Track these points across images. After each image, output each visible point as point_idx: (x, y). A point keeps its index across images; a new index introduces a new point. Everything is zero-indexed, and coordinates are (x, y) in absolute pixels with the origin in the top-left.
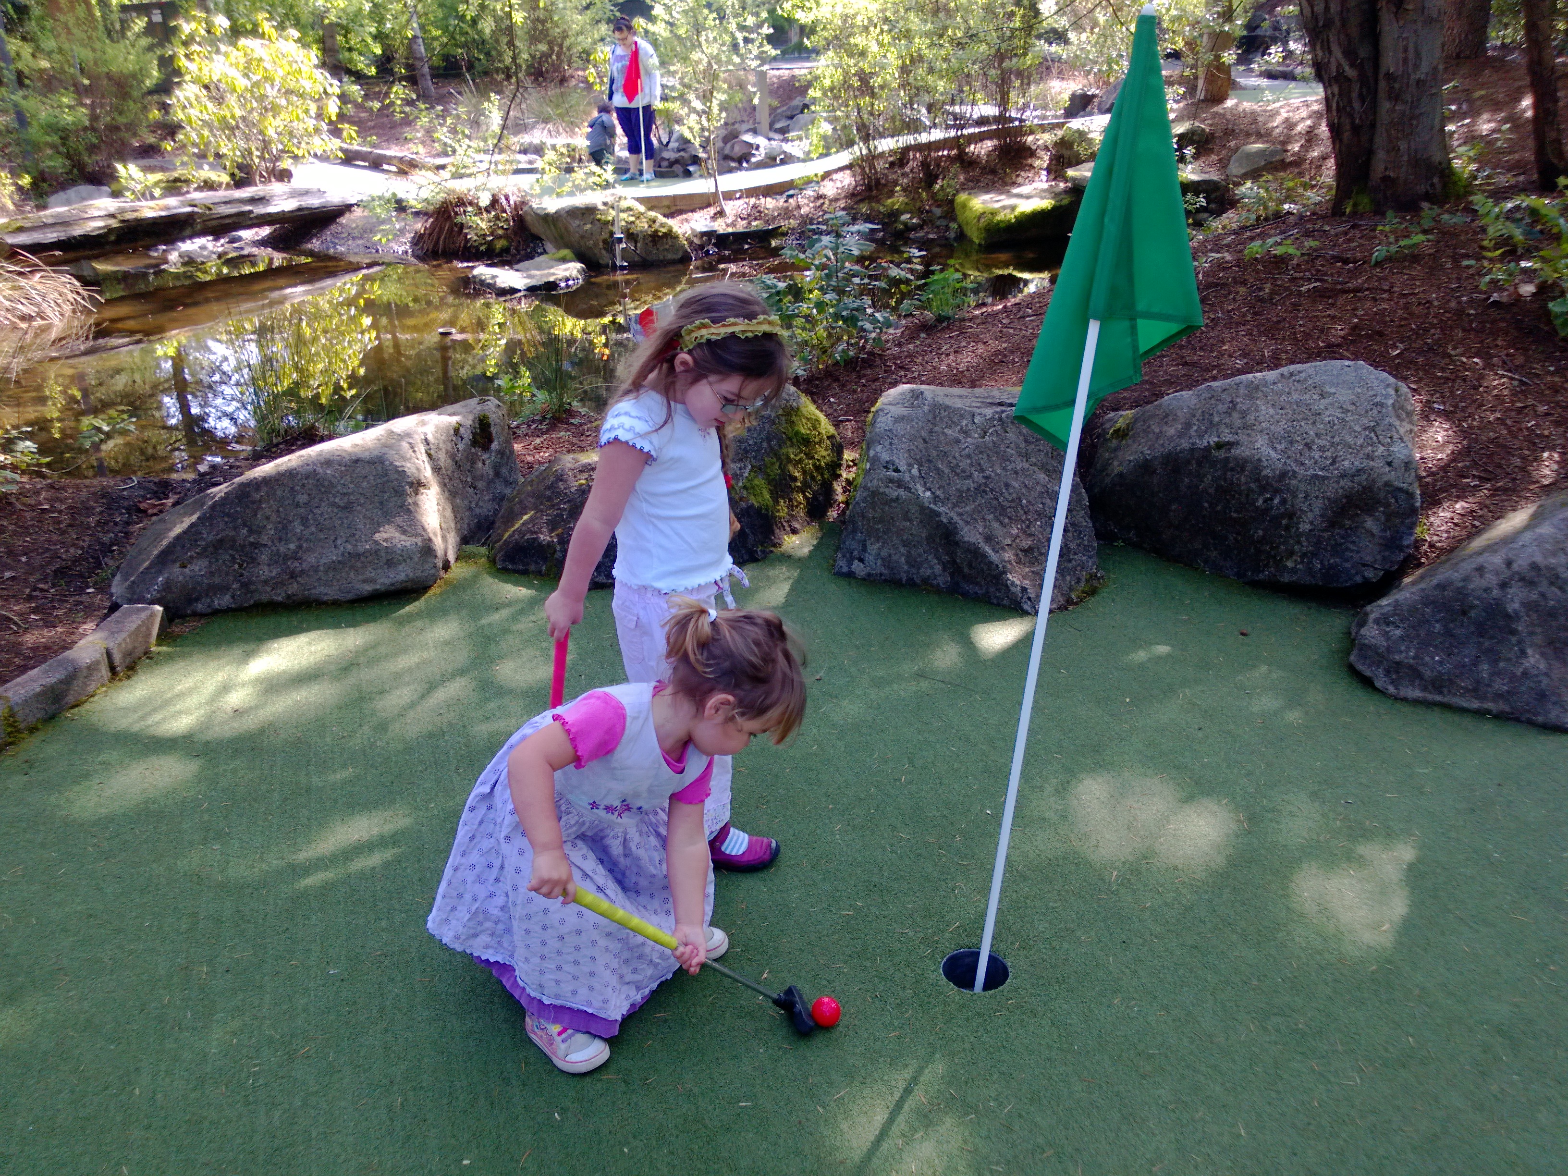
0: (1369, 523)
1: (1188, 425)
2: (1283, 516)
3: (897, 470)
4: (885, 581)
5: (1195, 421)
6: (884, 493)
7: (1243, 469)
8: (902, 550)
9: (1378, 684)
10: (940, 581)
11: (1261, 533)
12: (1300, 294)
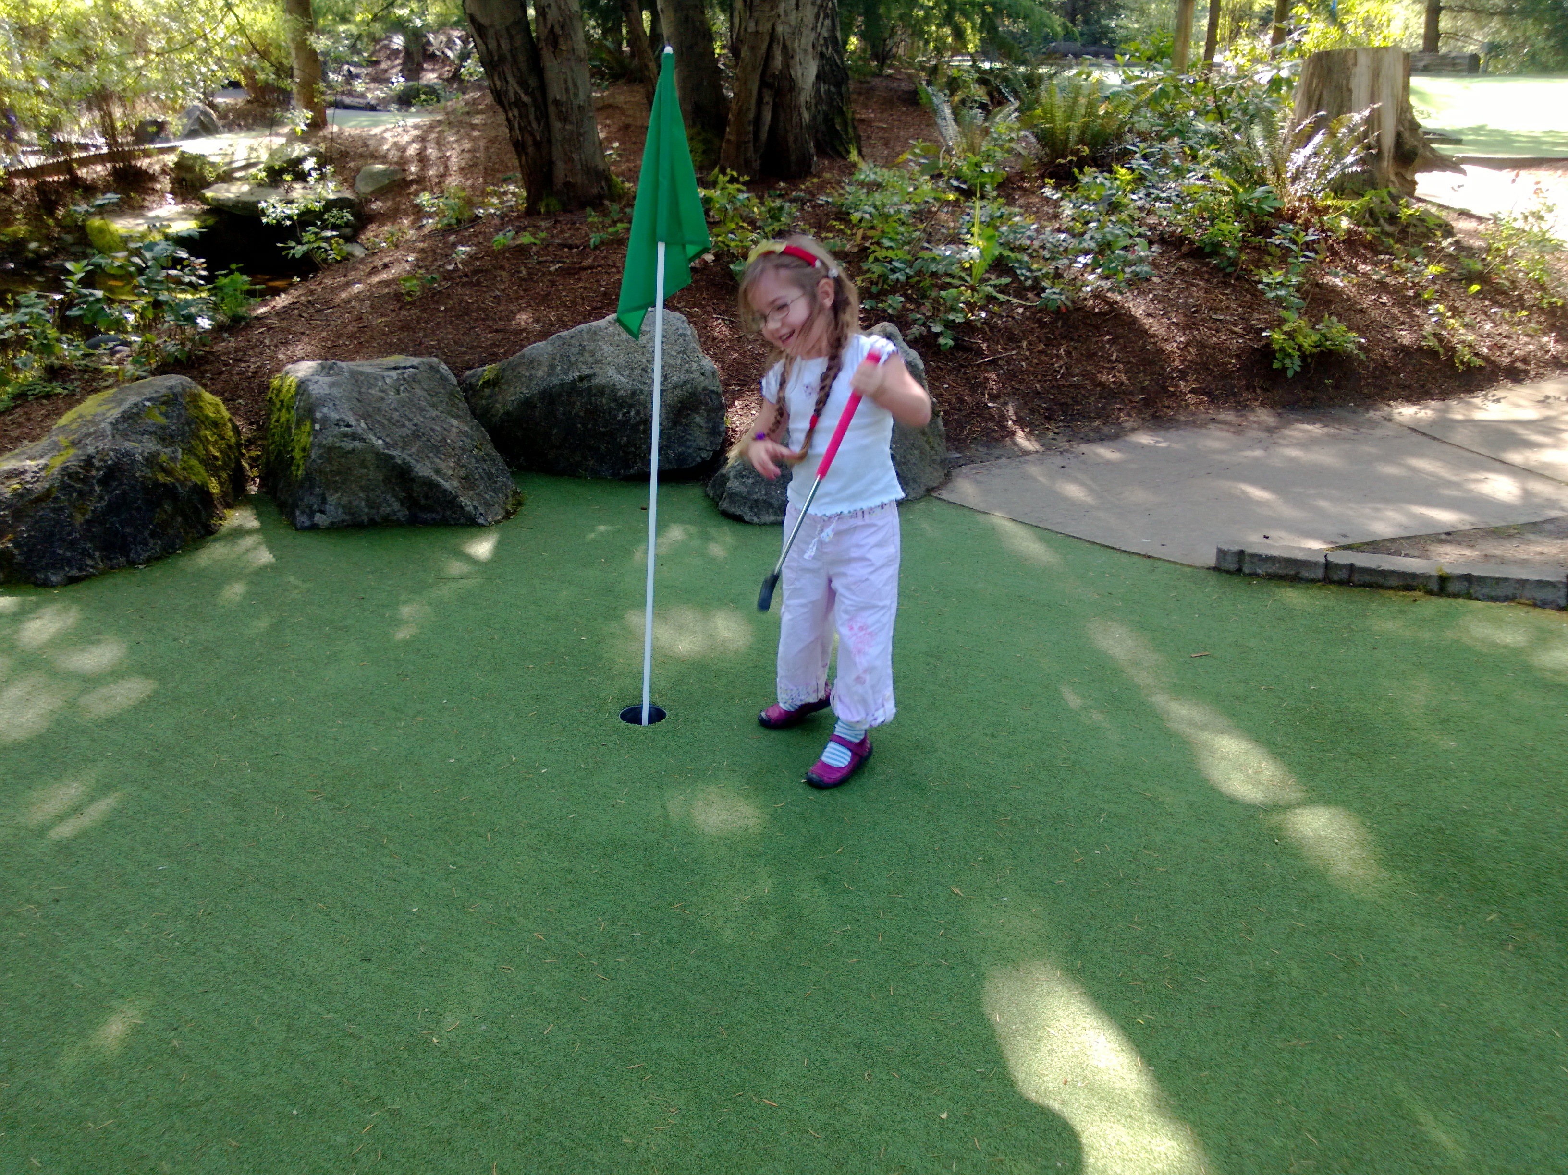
0: (698, 419)
1: (552, 367)
2: (639, 423)
3: (348, 426)
4: (348, 526)
5: (557, 362)
6: (340, 447)
7: (603, 393)
8: (362, 495)
9: (746, 518)
10: (400, 515)
11: (625, 439)
12: (550, 273)
